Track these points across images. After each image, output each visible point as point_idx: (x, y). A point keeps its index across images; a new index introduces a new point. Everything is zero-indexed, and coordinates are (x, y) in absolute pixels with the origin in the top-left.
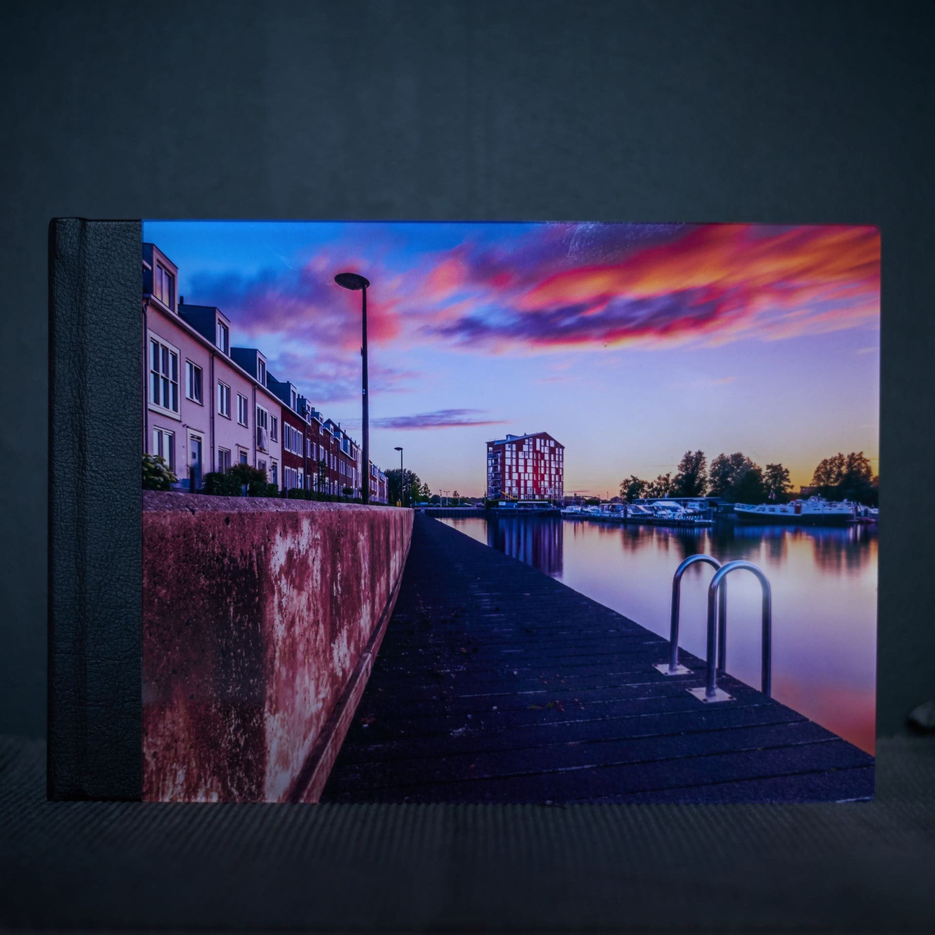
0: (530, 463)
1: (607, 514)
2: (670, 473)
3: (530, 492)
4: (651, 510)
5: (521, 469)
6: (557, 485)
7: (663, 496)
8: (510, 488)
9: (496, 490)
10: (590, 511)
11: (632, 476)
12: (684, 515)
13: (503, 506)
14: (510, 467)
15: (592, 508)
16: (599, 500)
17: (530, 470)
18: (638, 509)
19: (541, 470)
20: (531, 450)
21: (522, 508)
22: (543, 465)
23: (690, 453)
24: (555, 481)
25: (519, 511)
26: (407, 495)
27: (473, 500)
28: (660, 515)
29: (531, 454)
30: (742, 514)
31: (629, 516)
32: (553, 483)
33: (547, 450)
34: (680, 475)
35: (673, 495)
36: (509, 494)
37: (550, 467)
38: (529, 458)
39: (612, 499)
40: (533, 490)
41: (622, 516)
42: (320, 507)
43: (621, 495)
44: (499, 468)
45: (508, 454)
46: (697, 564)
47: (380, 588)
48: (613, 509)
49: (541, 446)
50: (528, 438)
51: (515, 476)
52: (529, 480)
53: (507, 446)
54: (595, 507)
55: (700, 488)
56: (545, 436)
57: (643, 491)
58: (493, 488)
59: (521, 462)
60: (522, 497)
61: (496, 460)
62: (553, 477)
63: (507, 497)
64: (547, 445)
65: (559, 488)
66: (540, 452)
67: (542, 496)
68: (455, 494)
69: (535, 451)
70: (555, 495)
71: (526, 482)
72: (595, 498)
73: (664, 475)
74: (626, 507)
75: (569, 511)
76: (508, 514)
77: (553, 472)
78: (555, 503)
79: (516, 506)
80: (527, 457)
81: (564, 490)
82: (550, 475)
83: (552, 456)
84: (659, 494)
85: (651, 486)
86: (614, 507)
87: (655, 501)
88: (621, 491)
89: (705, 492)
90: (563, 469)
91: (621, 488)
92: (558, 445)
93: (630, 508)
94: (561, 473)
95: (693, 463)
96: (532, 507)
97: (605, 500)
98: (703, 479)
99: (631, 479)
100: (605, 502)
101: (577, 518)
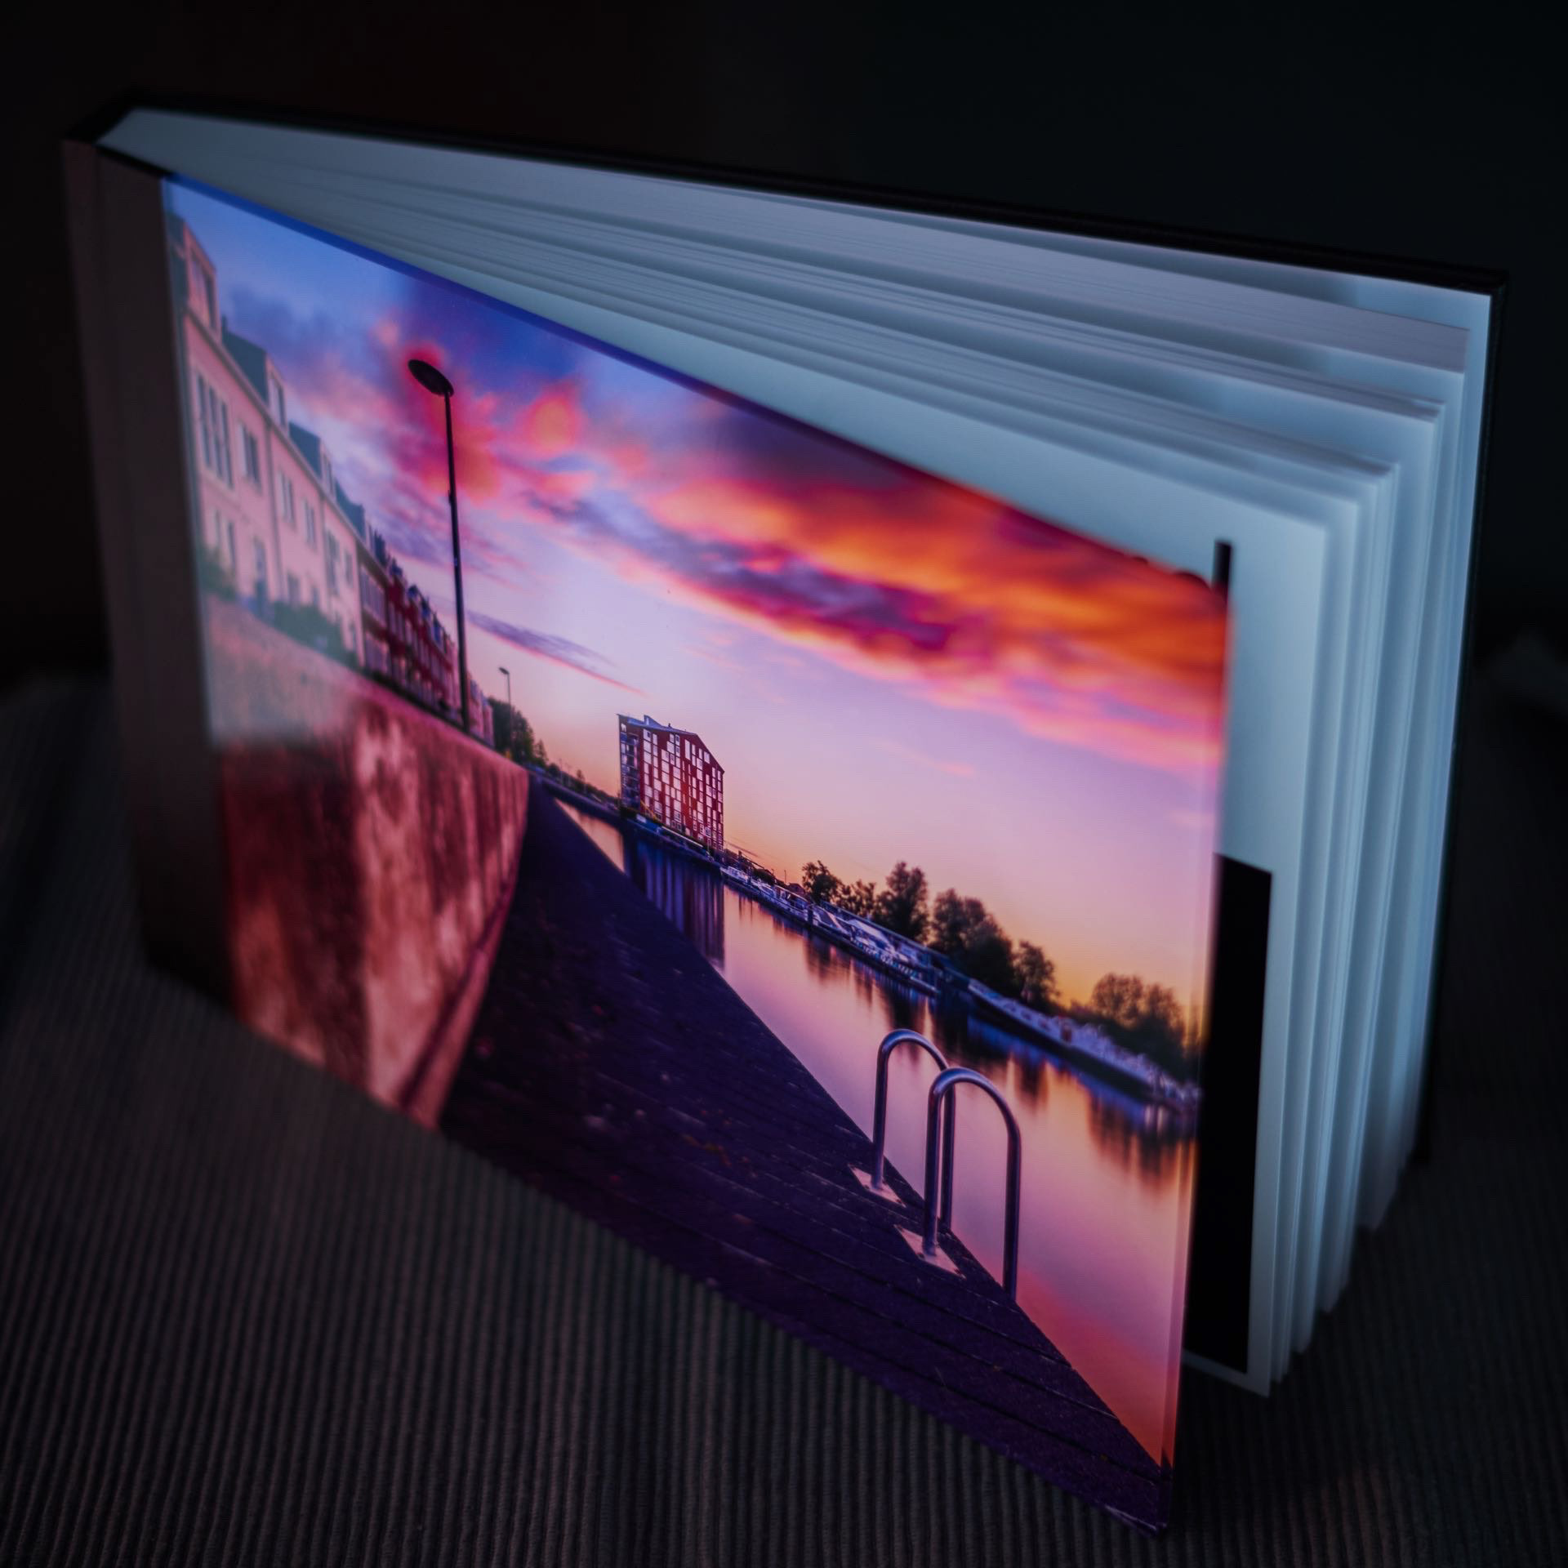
0: (677, 773)
1: (784, 904)
2: (876, 883)
3: (677, 818)
4: (848, 930)
6: (715, 825)
7: (864, 915)
8: (652, 801)
9: (633, 794)
10: (761, 888)
11: (819, 863)
12: (895, 960)
13: (642, 824)
14: (651, 767)
15: (764, 885)
16: (774, 878)
17: (677, 784)
18: (825, 917)
19: (692, 791)
20: (678, 755)
21: (668, 839)
22: (694, 785)
23: (904, 865)
24: (712, 819)
25: (665, 842)
26: (517, 746)
27: (602, 795)
28: (860, 943)
29: (678, 761)
30: (979, 1000)
31: (815, 923)
32: (709, 820)
33: (699, 765)
34: (888, 893)
35: (877, 921)
36: (650, 808)
37: (705, 795)
38: (675, 766)
39: (792, 885)
40: (682, 819)
41: (806, 919)
43: (804, 885)
44: (636, 761)
45: (647, 746)
46: (914, 1047)
47: (491, 868)
48: (794, 902)
49: (691, 754)
50: (673, 733)
51: (657, 785)
52: (676, 800)
53: (645, 733)
54: (768, 886)
55: (919, 928)
56: (695, 740)
57: (835, 893)
58: (628, 788)
59: (665, 767)
60: (668, 822)
61: (631, 748)
62: (709, 810)
63: (648, 812)
64: (700, 756)
65: (717, 832)
66: (690, 762)
67: (695, 834)
68: (580, 775)
69: (683, 757)
70: (712, 840)
71: (672, 800)
72: (768, 871)
73: (866, 883)
74: (811, 907)
75: (732, 875)
76: (649, 839)
77: (709, 803)
78: (712, 853)
79: (660, 831)
80: (672, 763)
81: (725, 839)
82: (705, 805)
84: (858, 909)
85: (847, 891)
86: (793, 897)
87: (853, 918)
88: (804, 878)
89: (925, 939)
90: (722, 804)
91: (804, 873)
92: (714, 763)
93: (818, 911)
94: (719, 810)
95: (909, 883)
96: (682, 843)
97: (782, 882)
98: (923, 917)
99: (818, 866)
100: (781, 883)
101: (746, 893)
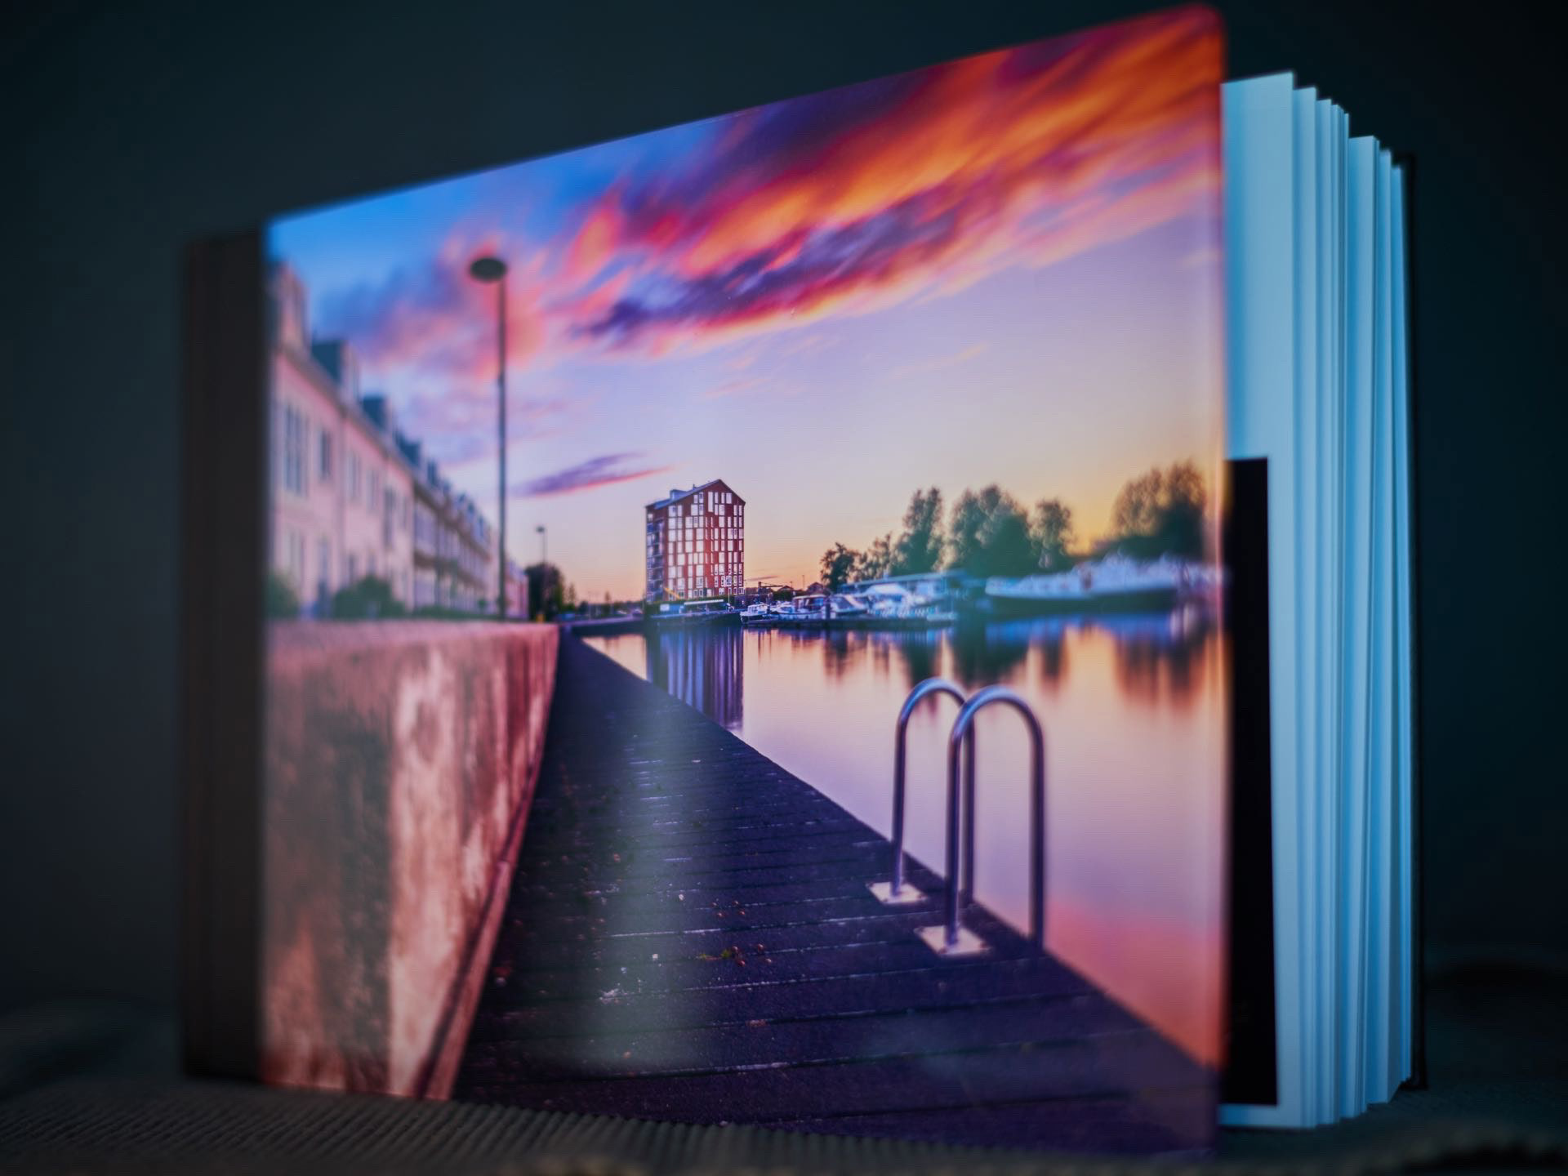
0: (700, 535)
1: (803, 614)
2: (891, 532)
3: (700, 586)
4: (864, 603)
5: (689, 547)
6: (735, 569)
7: (881, 576)
8: (675, 581)
9: (658, 583)
10: (780, 611)
11: (838, 545)
12: (912, 608)
13: (666, 613)
14: (675, 545)
15: (783, 605)
16: (792, 590)
17: (700, 546)
18: (844, 603)
19: (714, 545)
20: (702, 513)
21: (690, 614)
22: (716, 537)
23: (919, 492)
24: (733, 563)
25: (687, 619)
26: (550, 602)
27: (629, 605)
28: (877, 611)
29: (701, 519)
30: (1000, 600)
31: (833, 616)
32: (730, 566)
33: (721, 511)
34: (905, 534)
35: (896, 572)
36: (674, 591)
37: (726, 539)
38: (699, 527)
39: (810, 588)
40: (705, 580)
41: (824, 617)
42: (451, 632)
43: (822, 579)
44: (661, 547)
45: (672, 523)
46: (932, 697)
47: (519, 759)
48: (812, 606)
49: (714, 504)
50: (697, 493)
51: (681, 560)
52: (699, 564)
53: (671, 509)
54: (786, 604)
55: (935, 555)
56: (719, 487)
57: (853, 569)
58: (653, 582)
59: (689, 534)
60: (690, 594)
61: (657, 535)
62: (730, 554)
63: (671, 596)
64: (723, 502)
65: (738, 575)
66: (713, 514)
67: (716, 591)
68: (607, 597)
69: (706, 513)
70: (733, 587)
71: (695, 566)
72: (787, 587)
73: (883, 539)
74: (829, 601)
75: (752, 614)
76: (673, 624)
77: (731, 547)
78: (733, 600)
79: (682, 611)
80: (696, 526)
81: (745, 578)
82: (726, 552)
83: (729, 519)
84: (875, 573)
85: (863, 560)
86: (812, 600)
87: (870, 586)
88: (822, 572)
89: (943, 562)
90: (743, 540)
91: (822, 567)
92: (738, 501)
93: (835, 601)
94: (740, 549)
95: (925, 508)
96: (703, 610)
97: (800, 590)
98: (939, 541)
99: (835, 549)
100: (800, 593)
101: (763, 625)
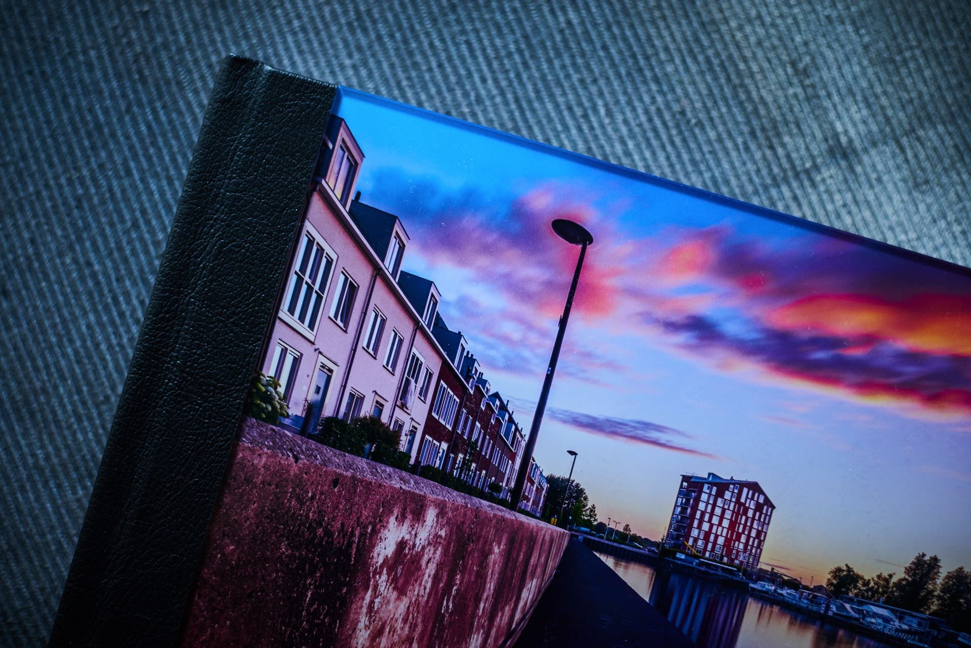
0: (728, 515)
1: (805, 603)
2: (894, 574)
3: (718, 551)
4: (859, 614)
5: (715, 520)
6: (754, 551)
7: (878, 600)
8: (696, 540)
9: (678, 537)
10: (785, 595)
11: (847, 565)
12: (897, 630)
13: (680, 560)
14: (703, 514)
15: (789, 591)
16: (800, 583)
17: (726, 523)
18: (841, 607)
19: (739, 527)
20: (734, 500)
21: (703, 569)
22: (743, 522)
23: (924, 555)
24: (752, 546)
25: (699, 571)
26: (567, 512)
27: (647, 542)
28: (868, 622)
29: (732, 505)
31: (830, 613)
32: (749, 548)
33: (752, 506)
34: (905, 579)
35: (889, 603)
36: (692, 546)
37: (751, 527)
38: (728, 509)
39: (815, 587)
40: (723, 549)
41: (822, 612)
42: (456, 498)
43: (828, 585)
44: (689, 510)
45: (704, 497)
47: (502, 619)
48: (814, 600)
49: (747, 497)
50: (734, 484)
51: (706, 527)
52: (721, 535)
53: (706, 486)
54: (792, 592)
55: (925, 602)
56: (755, 487)
57: (855, 587)
58: (675, 533)
59: (718, 511)
60: (707, 554)
61: (688, 501)
62: (751, 540)
63: (689, 549)
64: (755, 499)
65: (755, 556)
66: (744, 504)
67: (732, 560)
68: (627, 527)
69: (738, 502)
70: (748, 563)
71: (717, 536)
72: (796, 580)
73: (885, 575)
74: (829, 602)
75: (760, 588)
76: (684, 571)
77: (753, 534)
78: (745, 572)
79: (697, 564)
80: (726, 507)
81: (761, 560)
82: (749, 537)
83: (758, 514)
84: (873, 596)
85: (867, 583)
86: (815, 597)
87: (867, 603)
88: (829, 580)
89: (929, 608)
90: (766, 533)
91: (829, 576)
92: (767, 501)
93: (835, 604)
94: (762, 538)
95: (924, 568)
96: (717, 570)
97: (807, 586)
98: (930, 593)
99: (845, 568)
100: (806, 588)
101: (766, 599)
